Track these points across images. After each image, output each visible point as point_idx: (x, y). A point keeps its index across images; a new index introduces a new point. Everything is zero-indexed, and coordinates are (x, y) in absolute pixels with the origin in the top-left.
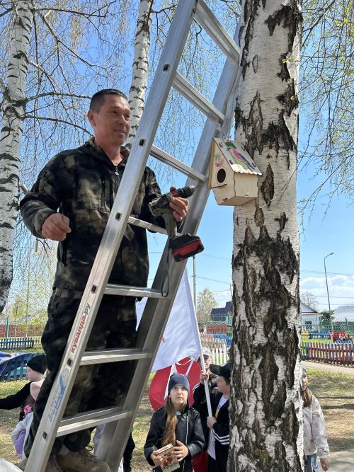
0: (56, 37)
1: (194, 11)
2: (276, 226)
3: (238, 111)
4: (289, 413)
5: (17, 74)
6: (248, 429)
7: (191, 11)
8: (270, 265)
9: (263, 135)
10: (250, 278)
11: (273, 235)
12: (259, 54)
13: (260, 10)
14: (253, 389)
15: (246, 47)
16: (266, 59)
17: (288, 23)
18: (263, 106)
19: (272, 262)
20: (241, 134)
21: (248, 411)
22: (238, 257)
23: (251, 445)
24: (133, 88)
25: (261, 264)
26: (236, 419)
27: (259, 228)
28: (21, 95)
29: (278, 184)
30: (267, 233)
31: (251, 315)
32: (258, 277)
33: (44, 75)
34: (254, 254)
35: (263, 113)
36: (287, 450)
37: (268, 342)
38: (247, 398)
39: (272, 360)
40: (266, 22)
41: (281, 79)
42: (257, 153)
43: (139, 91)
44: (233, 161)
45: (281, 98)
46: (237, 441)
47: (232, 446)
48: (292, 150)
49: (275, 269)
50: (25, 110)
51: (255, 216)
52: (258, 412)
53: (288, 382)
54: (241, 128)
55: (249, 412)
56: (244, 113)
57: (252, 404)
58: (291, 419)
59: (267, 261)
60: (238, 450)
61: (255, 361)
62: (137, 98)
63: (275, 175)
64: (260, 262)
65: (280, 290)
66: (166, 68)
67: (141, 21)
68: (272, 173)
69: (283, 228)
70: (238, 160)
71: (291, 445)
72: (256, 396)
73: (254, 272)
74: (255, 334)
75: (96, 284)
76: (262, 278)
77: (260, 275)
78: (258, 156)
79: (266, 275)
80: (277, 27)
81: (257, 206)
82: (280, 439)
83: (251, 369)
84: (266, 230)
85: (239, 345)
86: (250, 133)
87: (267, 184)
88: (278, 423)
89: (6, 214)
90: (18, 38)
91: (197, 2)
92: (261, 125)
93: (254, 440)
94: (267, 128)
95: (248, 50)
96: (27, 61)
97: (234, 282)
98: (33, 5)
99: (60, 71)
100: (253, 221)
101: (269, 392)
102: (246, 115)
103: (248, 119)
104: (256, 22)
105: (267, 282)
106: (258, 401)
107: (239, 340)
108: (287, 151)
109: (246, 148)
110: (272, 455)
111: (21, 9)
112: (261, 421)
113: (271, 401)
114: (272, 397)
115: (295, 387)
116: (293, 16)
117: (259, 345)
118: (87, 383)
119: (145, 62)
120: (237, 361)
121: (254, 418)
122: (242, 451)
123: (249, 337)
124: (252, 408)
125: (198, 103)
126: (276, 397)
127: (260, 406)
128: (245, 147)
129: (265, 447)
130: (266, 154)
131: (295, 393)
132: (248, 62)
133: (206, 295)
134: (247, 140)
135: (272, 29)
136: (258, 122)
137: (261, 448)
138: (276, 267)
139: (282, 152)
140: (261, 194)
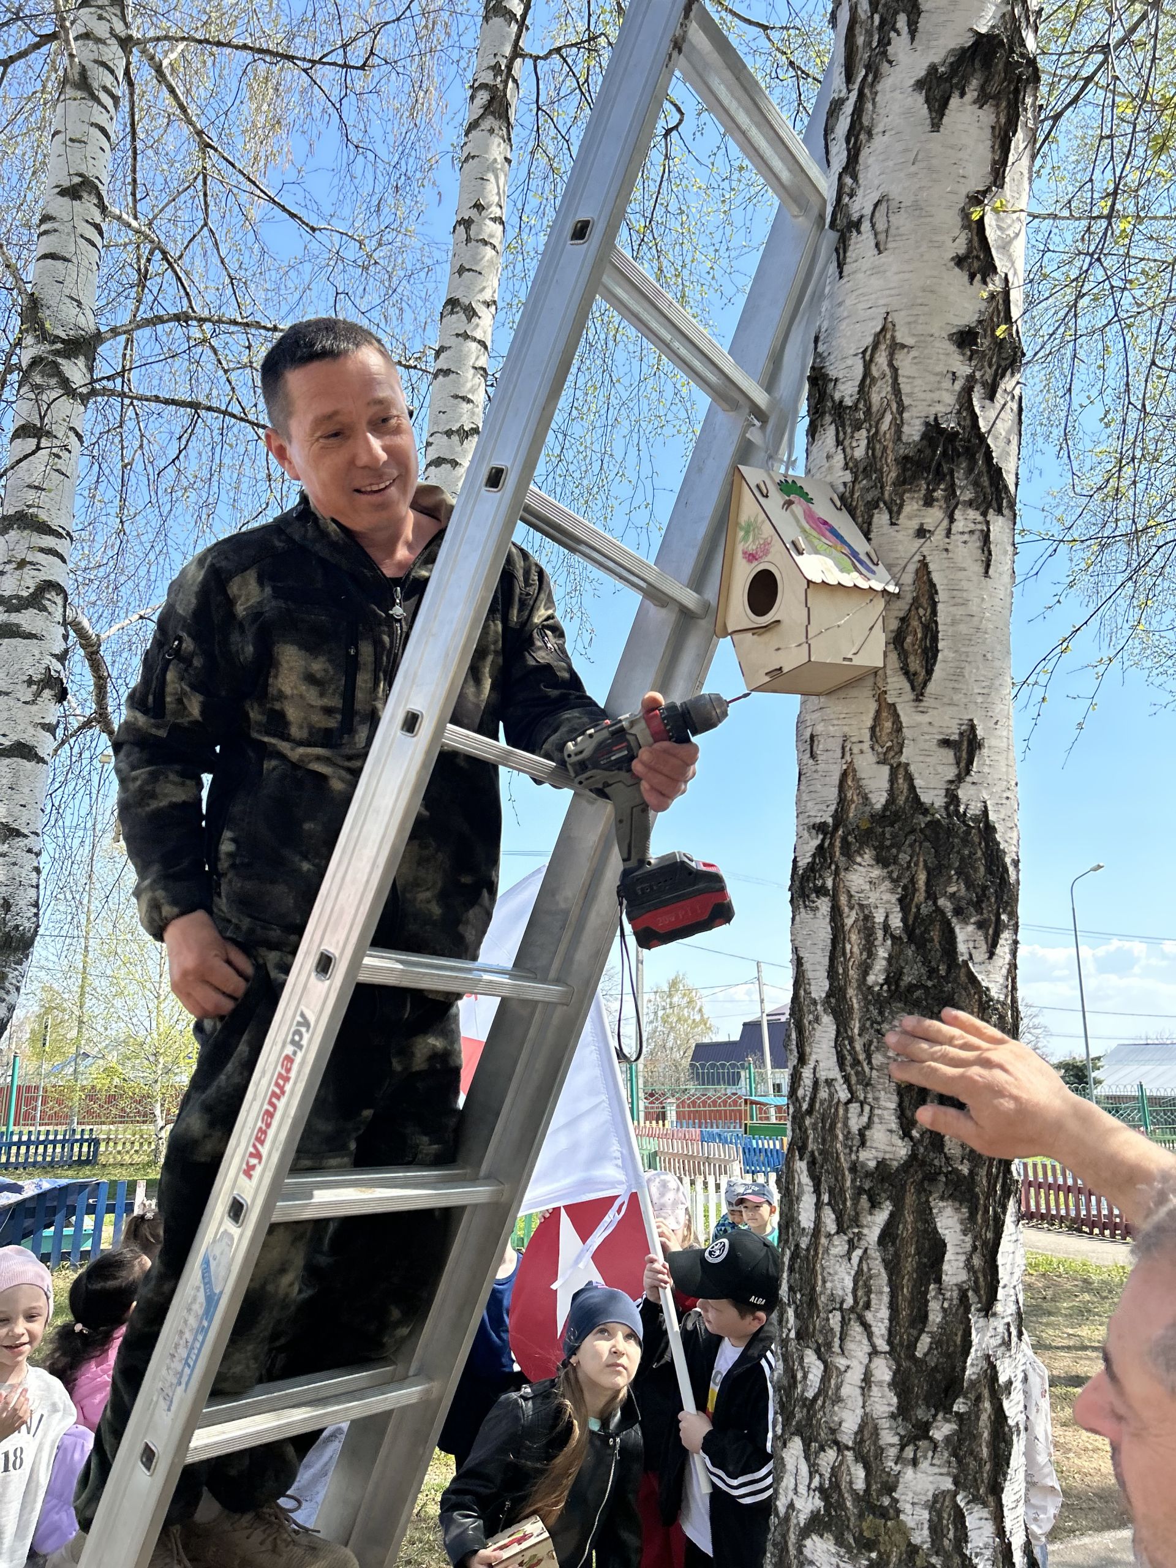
0: (199, 133)
1: (678, 45)
2: (945, 766)
3: (819, 380)
4: (979, 1399)
5: (68, 251)
6: (840, 1447)
7: (667, 45)
8: (921, 896)
9: (904, 461)
10: (854, 937)
11: (932, 796)
12: (895, 192)
13: (899, 45)
14: (858, 1313)
15: (851, 166)
16: (917, 206)
17: (993, 89)
18: (903, 361)
19: (928, 883)
20: (828, 457)
21: (838, 1388)
22: (811, 868)
23: (849, 1504)
24: (452, 303)
25: (892, 891)
26: (799, 1414)
27: (886, 770)
28: (82, 321)
29: (954, 623)
30: (912, 788)
31: (856, 1062)
32: (880, 934)
33: (158, 255)
34: (868, 856)
35: (905, 388)
36: (970, 1522)
37: (913, 1156)
38: (837, 1341)
39: (926, 1216)
40: (920, 85)
41: (966, 278)
42: (881, 518)
43: (471, 313)
44: (802, 544)
45: (965, 339)
46: (802, 1489)
47: (781, 1505)
48: (1000, 511)
49: (939, 911)
50: (91, 370)
51: (873, 729)
52: (875, 1390)
53: (976, 1291)
54: (829, 435)
55: (845, 1391)
56: (840, 386)
57: (854, 1363)
58: (984, 1417)
59: (913, 881)
60: (803, 1519)
61: (866, 1219)
62: (466, 336)
63: (942, 596)
64: (887, 884)
65: (955, 980)
66: (581, 231)
67: (484, 86)
68: (933, 585)
69: (968, 772)
70: (821, 542)
71: (985, 1504)
72: (870, 1336)
73: (868, 918)
74: (868, 1126)
75: (333, 950)
76: (893, 937)
77: (886, 927)
78: (887, 529)
79: (908, 928)
80: (954, 102)
81: (880, 697)
82: (948, 1484)
83: (852, 1246)
84: (910, 778)
85: (812, 1164)
86: (859, 453)
87: (915, 623)
88: (942, 1430)
89: (23, 714)
90: (75, 131)
91: (687, 16)
92: (898, 427)
93: (860, 1485)
94: (917, 438)
95: (855, 178)
96: (103, 209)
97: (795, 950)
98: (127, 26)
99: (210, 244)
100: (866, 746)
101: (912, 1324)
102: (846, 391)
103: (855, 408)
104: (885, 86)
105: (910, 952)
106: (874, 1353)
107: (811, 1146)
108: (984, 514)
109: (846, 503)
110: (921, 1537)
111: (86, 36)
112: (884, 1424)
113: (919, 1354)
114: (924, 1343)
115: (999, 1308)
116: (1010, 66)
117: (881, 1164)
118: (291, 1285)
119: (494, 220)
120: (806, 1217)
121: (860, 1412)
122: (816, 1524)
123: (848, 1135)
124: (854, 1377)
125: (683, 351)
126: (936, 1343)
127: (883, 1371)
128: (842, 498)
129: (898, 1512)
130: (914, 524)
131: (1001, 1329)
132: (855, 217)
133: (675, 999)
134: (848, 477)
135: (938, 108)
136: (888, 417)
137: (883, 1513)
138: (941, 902)
139: (966, 519)
140: (893, 656)
